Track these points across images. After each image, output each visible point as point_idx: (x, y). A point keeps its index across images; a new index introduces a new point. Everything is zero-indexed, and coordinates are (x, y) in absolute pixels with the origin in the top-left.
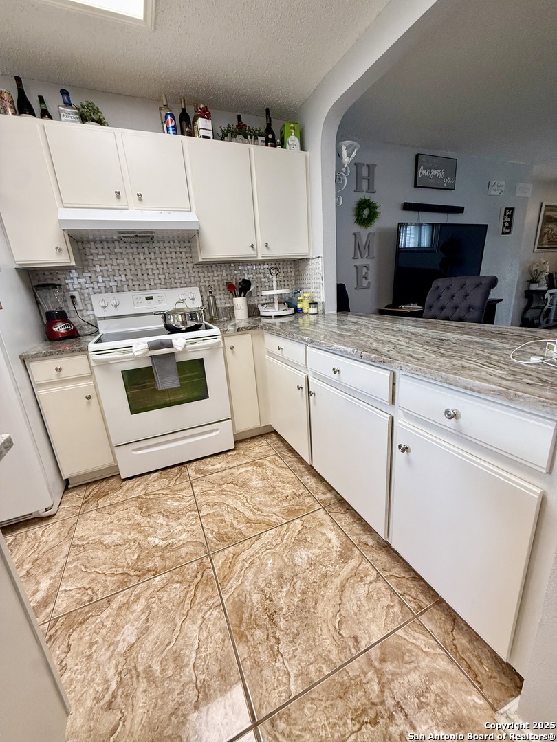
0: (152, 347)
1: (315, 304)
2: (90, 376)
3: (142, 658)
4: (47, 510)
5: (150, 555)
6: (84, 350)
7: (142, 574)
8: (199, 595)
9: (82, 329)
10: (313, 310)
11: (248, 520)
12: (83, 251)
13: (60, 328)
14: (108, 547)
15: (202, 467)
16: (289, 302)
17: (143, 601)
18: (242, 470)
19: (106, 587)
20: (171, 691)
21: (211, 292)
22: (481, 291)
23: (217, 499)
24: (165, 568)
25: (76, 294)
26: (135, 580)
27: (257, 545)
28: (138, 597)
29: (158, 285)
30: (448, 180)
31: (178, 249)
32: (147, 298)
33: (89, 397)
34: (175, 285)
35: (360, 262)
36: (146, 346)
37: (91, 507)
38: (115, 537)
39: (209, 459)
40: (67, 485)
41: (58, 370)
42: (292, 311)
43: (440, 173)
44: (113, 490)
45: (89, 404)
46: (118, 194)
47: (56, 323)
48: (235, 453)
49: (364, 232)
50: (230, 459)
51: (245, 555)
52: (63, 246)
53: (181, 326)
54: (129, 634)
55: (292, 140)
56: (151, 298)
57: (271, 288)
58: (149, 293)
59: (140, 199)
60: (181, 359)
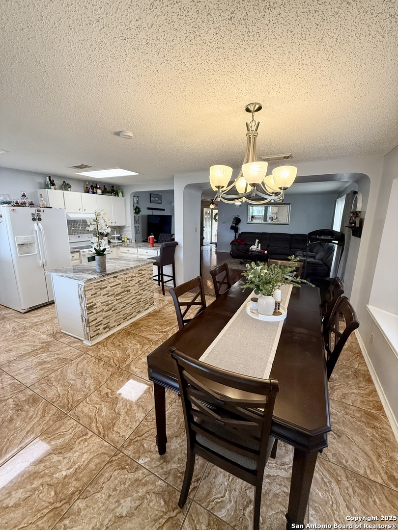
1: (129, 239)
10: (128, 241)
16: (119, 238)
22: (170, 237)
30: (159, 201)
35: (136, 225)
42: (121, 241)
43: (157, 199)
49: (137, 216)
55: (120, 194)
57: (114, 234)
58: (79, 235)
59: (85, 211)
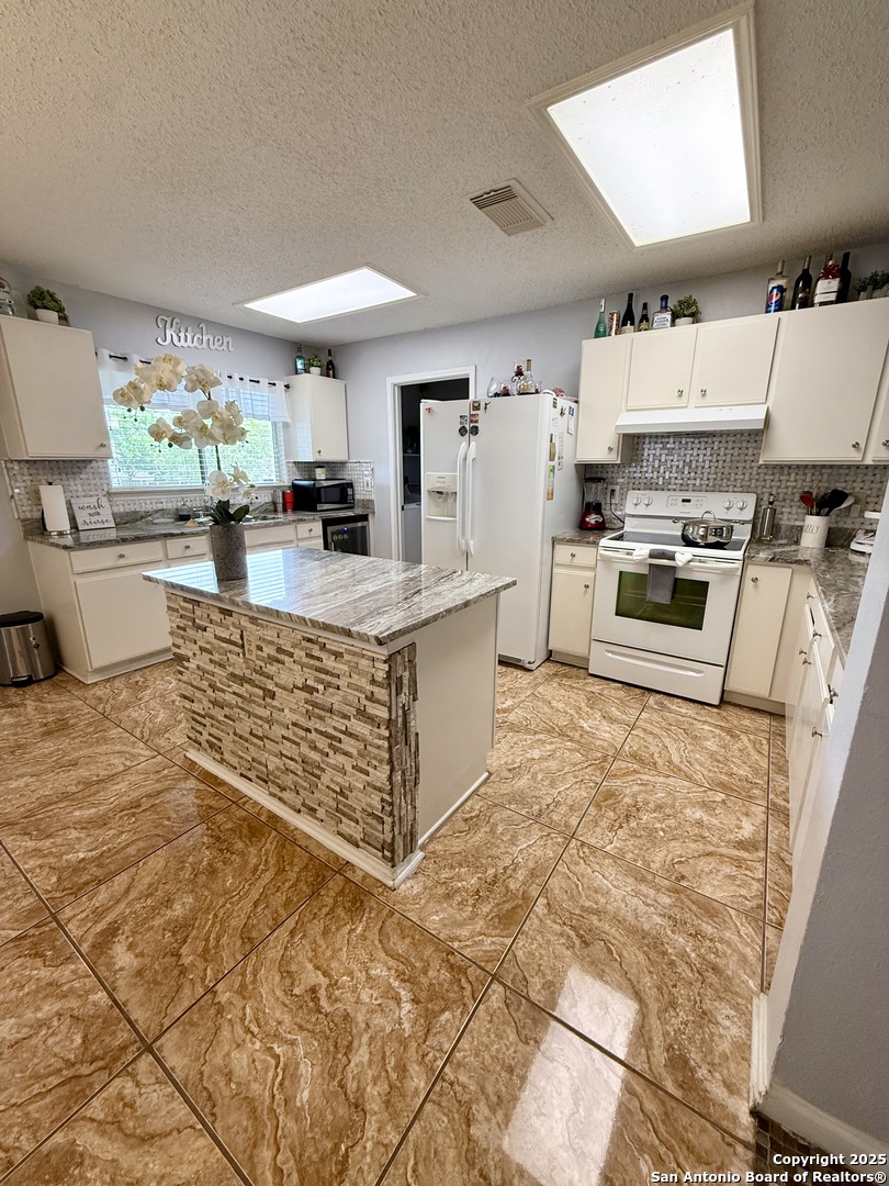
0: (653, 555)
2: (594, 569)
3: (536, 767)
4: (529, 663)
5: (575, 729)
6: (595, 544)
7: (562, 734)
8: (589, 769)
9: (610, 522)
11: (670, 762)
12: (636, 446)
13: (592, 519)
14: (552, 708)
15: (665, 702)
17: (553, 747)
18: (706, 727)
19: (538, 726)
20: (540, 790)
21: (771, 503)
23: (656, 731)
24: (579, 742)
25: (617, 488)
26: (556, 735)
27: (662, 779)
28: (552, 743)
29: (704, 486)
31: (744, 444)
32: (683, 501)
33: (587, 587)
34: (726, 489)
36: (647, 552)
37: (557, 680)
38: (560, 706)
39: (679, 700)
40: (550, 657)
41: (573, 556)
44: (578, 677)
45: (586, 592)
46: (681, 392)
47: (590, 514)
48: (715, 710)
50: (702, 712)
51: (644, 777)
52: (615, 446)
53: (699, 540)
54: (536, 754)
56: (689, 501)
58: (689, 495)
59: (704, 395)
60: (681, 575)
